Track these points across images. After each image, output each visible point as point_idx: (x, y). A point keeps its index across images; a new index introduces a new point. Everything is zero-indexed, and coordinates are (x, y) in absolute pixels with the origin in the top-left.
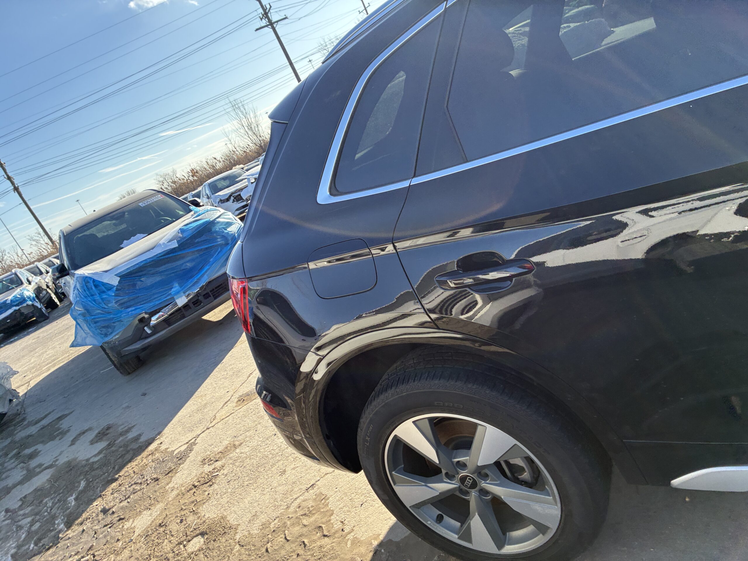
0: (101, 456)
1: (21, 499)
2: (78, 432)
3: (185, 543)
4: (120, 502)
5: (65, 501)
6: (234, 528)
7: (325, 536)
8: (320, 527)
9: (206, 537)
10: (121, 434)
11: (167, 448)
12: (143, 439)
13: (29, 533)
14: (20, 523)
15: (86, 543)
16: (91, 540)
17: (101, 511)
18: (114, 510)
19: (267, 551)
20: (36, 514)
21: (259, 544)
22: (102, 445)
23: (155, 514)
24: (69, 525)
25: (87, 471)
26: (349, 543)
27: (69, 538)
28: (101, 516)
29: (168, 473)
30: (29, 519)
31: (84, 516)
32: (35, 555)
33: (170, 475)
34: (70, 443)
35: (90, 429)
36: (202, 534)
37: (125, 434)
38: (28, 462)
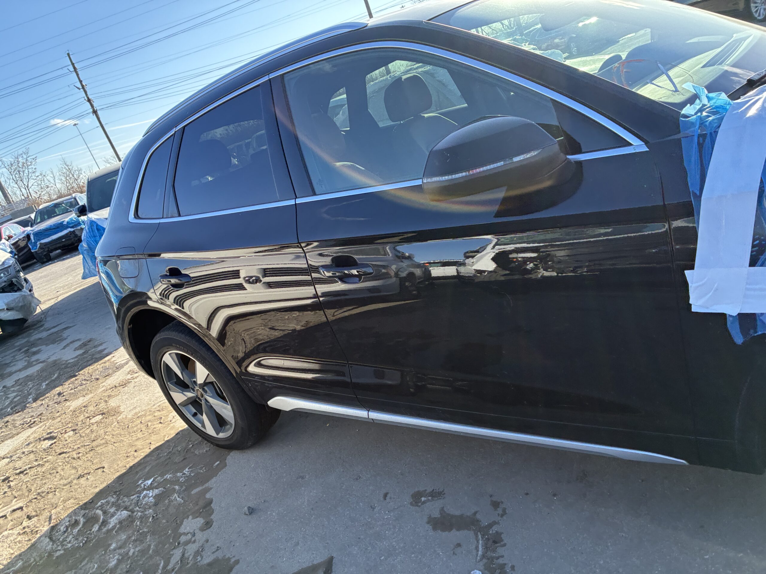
0: (76, 359)
1: (15, 381)
2: (71, 341)
3: (91, 417)
4: (71, 390)
5: (41, 385)
6: (120, 413)
7: (161, 423)
8: (161, 418)
9: (104, 416)
10: (95, 347)
11: (115, 360)
12: (106, 352)
13: (11, 402)
14: (9, 396)
15: (39, 411)
16: (44, 410)
17: (58, 394)
18: (64, 394)
19: (128, 427)
20: (21, 391)
21: (126, 423)
22: (80, 352)
23: (86, 400)
24: (35, 400)
25: (63, 368)
26: (169, 428)
27: (32, 407)
28: (57, 397)
29: (106, 376)
30: (15, 394)
31: (47, 395)
32: (8, 415)
33: (106, 377)
34: (62, 347)
35: (79, 340)
36: (102, 414)
37: (97, 347)
38: (31, 356)
